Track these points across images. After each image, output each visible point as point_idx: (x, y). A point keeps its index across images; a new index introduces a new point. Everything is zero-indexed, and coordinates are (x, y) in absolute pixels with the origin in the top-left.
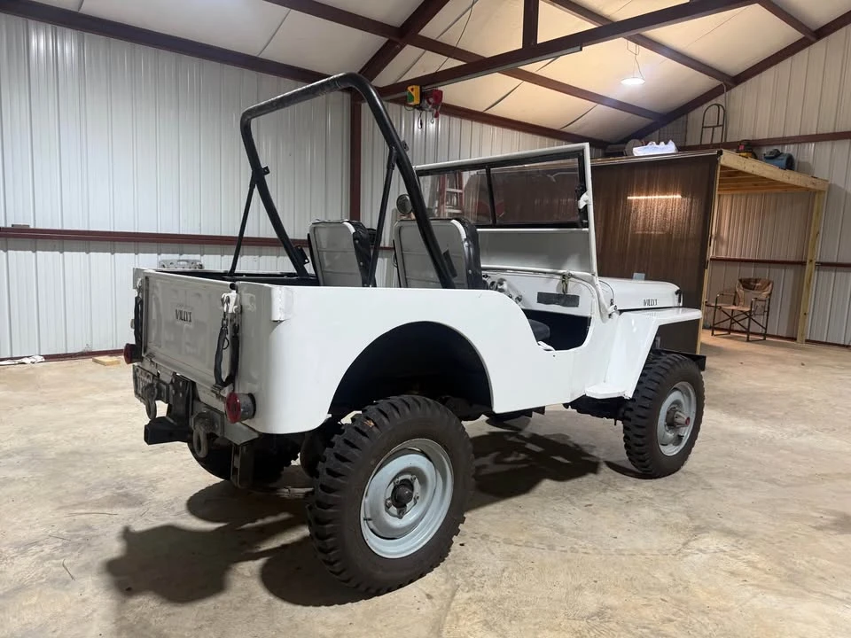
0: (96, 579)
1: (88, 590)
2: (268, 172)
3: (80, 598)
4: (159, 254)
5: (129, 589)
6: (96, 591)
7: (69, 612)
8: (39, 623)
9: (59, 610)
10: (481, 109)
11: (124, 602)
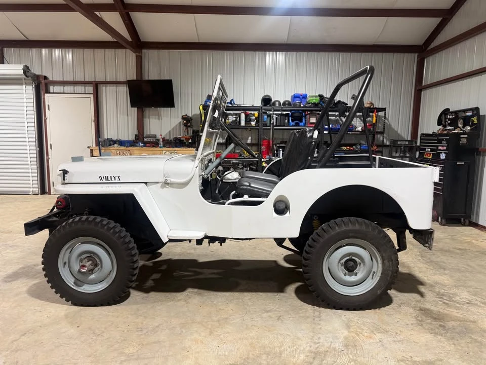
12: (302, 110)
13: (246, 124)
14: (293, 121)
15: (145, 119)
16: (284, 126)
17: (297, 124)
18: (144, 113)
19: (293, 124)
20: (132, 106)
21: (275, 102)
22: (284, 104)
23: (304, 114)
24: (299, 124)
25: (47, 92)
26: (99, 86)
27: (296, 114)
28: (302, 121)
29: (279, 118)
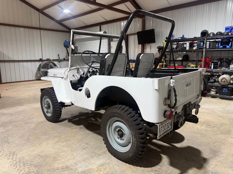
0: (207, 168)
1: (213, 167)
3: (216, 167)
5: (204, 160)
6: (211, 165)
7: (222, 166)
8: (230, 169)
9: (223, 168)
11: (209, 159)
12: (229, 37)
13: (190, 49)
14: (221, 45)
15: (144, 50)
16: (215, 48)
17: (225, 47)
18: (145, 47)
19: (221, 47)
20: (139, 44)
21: (210, 33)
22: (217, 34)
23: (231, 40)
24: (226, 46)
25: (112, 41)
26: (128, 36)
27: (225, 40)
28: (228, 45)
29: (212, 44)
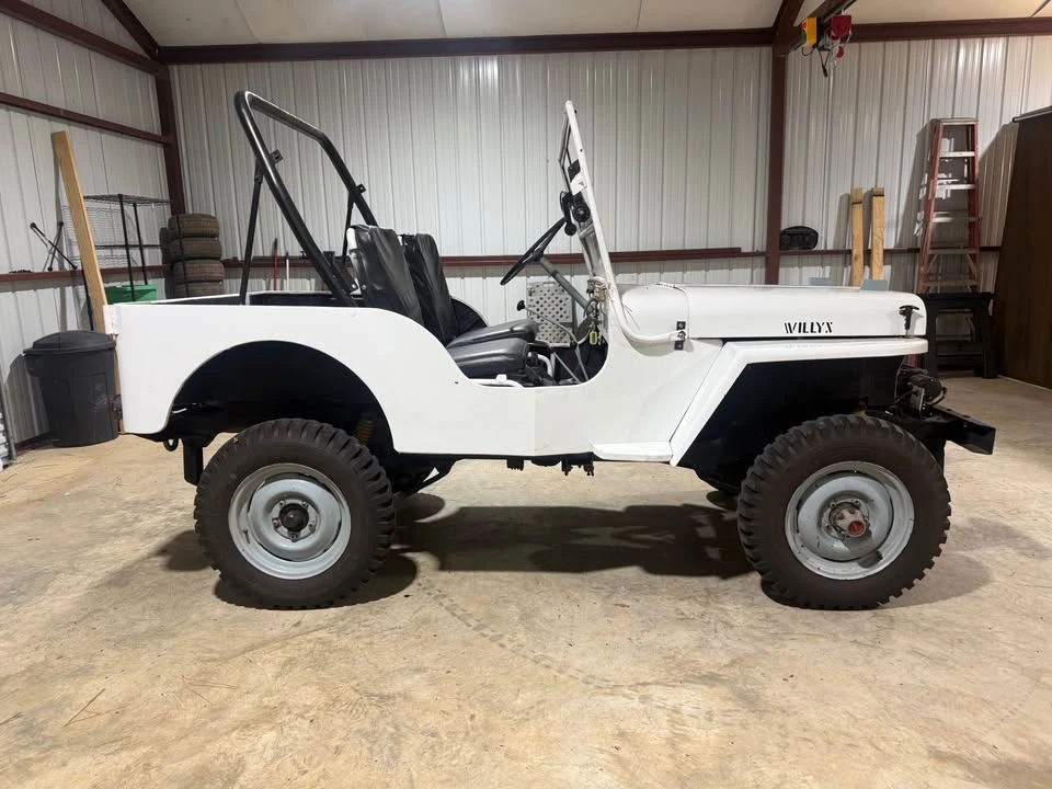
2: (364, 190)
4: (528, 277)
10: (1027, 13)
